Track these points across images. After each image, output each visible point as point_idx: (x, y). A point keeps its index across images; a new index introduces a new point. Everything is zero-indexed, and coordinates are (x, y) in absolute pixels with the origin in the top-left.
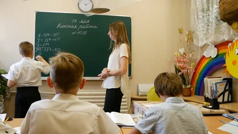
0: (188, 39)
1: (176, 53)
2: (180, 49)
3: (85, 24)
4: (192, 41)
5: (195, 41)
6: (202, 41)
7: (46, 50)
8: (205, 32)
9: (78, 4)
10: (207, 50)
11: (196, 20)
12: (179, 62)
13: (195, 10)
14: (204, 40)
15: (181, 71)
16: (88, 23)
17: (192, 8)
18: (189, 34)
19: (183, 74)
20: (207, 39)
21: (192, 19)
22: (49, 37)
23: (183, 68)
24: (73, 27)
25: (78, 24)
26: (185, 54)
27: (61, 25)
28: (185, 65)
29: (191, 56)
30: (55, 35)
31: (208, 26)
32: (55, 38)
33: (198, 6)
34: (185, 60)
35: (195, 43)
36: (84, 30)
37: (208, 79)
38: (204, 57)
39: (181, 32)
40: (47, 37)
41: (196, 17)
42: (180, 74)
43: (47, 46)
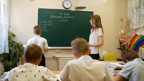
0: (127, 24)
1: (119, 33)
2: (121, 31)
3: (67, 16)
4: (129, 26)
5: (131, 26)
6: (136, 26)
7: (45, 31)
8: (138, 20)
9: (63, 4)
10: (139, 31)
11: (132, 13)
12: (121, 38)
13: (131, 7)
14: (138, 25)
15: (122, 43)
16: (68, 15)
17: (129, 6)
18: (127, 21)
19: (124, 45)
20: (139, 25)
21: (129, 13)
22: (46, 23)
23: (124, 42)
24: (60, 17)
25: (63, 16)
26: (125, 33)
27: (53, 16)
28: (125, 40)
29: (129, 35)
30: (49, 22)
31: (140, 17)
32: (49, 24)
33: (132, 5)
34: (125, 37)
35: (131, 27)
36: (66, 19)
37: (142, 48)
38: (136, 35)
39: (122, 21)
40: (45, 24)
41: (132, 11)
42: (122, 45)
43: (45, 29)
